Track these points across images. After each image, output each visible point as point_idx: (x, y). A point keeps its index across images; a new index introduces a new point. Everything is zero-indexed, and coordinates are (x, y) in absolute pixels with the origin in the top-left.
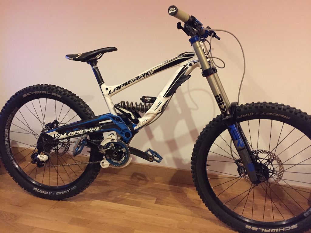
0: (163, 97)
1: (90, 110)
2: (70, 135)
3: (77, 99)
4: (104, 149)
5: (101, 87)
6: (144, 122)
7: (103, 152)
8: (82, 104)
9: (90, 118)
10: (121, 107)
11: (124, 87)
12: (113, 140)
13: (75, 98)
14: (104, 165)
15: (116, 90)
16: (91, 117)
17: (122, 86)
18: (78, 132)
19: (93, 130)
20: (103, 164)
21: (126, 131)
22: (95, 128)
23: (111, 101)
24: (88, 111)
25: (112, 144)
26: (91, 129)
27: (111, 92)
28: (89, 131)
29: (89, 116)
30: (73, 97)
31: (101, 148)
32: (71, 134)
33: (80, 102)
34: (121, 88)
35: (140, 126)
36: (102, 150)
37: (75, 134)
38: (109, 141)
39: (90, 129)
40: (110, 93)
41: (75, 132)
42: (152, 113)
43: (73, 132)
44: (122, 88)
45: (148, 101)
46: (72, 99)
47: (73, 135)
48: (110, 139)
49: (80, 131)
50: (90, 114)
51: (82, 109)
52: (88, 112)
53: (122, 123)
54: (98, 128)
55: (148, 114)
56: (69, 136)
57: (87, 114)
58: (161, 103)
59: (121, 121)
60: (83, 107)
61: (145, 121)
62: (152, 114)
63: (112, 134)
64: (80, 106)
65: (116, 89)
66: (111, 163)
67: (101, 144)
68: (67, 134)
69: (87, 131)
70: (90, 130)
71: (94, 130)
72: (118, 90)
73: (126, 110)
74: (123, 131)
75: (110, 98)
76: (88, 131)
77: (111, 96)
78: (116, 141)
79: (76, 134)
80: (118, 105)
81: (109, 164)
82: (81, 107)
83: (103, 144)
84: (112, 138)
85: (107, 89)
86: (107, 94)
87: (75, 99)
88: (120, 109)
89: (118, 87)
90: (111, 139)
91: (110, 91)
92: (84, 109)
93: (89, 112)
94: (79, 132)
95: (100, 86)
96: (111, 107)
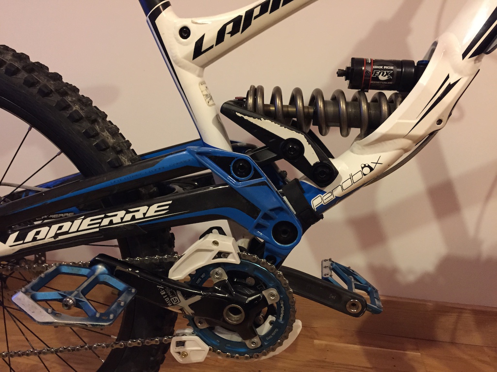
0: (464, 55)
1: (115, 131)
2: (34, 239)
3: (51, 85)
4: (187, 295)
5: (157, 21)
6: (360, 175)
7: (182, 309)
8: (76, 107)
9: (117, 166)
10: (255, 111)
11: (267, 17)
12: (220, 254)
13: (43, 80)
14: (184, 355)
15: (227, 36)
16: (118, 160)
17: (257, 12)
18: (66, 226)
19: (133, 218)
20: (180, 349)
21: (280, 218)
22: (143, 209)
23: (203, 87)
24: (106, 134)
25: (220, 270)
26: (124, 212)
27: (205, 47)
28: (116, 220)
29: (111, 156)
30: (35, 75)
31: (174, 295)
32: (39, 237)
33: (69, 99)
34: (253, 22)
35: (338, 192)
36: (178, 301)
37: (56, 235)
38: (205, 260)
39: (121, 213)
40: (198, 50)
41: (55, 227)
42: (405, 132)
43: (44, 230)
44: (255, 24)
45: (381, 77)
46: (30, 84)
47: (46, 241)
48: (211, 251)
49: (77, 222)
50: (114, 148)
51: (76, 126)
52: (104, 141)
53: (263, 183)
54: (154, 207)
55: (385, 138)
56: (30, 245)
57: (103, 147)
58: (450, 87)
59: (257, 175)
60: (81, 118)
61: (366, 170)
62: (405, 137)
63: (215, 231)
64: (67, 114)
65: (229, 28)
66: (217, 346)
67: (169, 277)
68: (21, 238)
69: (106, 222)
70: (119, 217)
71: (139, 215)
72: (238, 36)
73: (277, 126)
74: (266, 217)
75: (200, 76)
76: (111, 222)
77: (204, 66)
78: (234, 259)
79: (60, 238)
80: (240, 102)
81: (207, 348)
82: (76, 119)
83: (179, 273)
84: (217, 249)
85: (185, 32)
86: (186, 58)
87: (46, 86)
88: (251, 120)
89: (236, 21)
90: (214, 253)
91: (199, 43)
92: (85, 125)
93: (111, 141)
94: (74, 229)
95: (153, 17)
96: (207, 114)
